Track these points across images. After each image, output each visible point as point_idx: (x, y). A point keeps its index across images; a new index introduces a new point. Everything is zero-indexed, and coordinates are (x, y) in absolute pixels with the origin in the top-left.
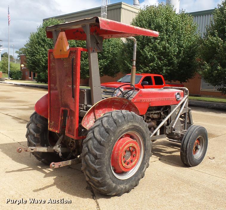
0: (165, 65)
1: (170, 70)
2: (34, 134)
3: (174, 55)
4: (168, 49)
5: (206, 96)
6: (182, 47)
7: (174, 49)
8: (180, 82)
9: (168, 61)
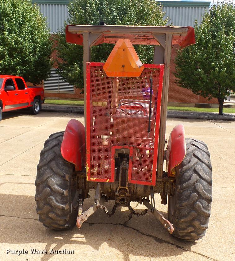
0: (18, 64)
1: (25, 70)
2: (63, 192)
3: (30, 53)
4: (21, 44)
5: (51, 98)
6: (37, 42)
7: (28, 45)
8: (33, 84)
9: (22, 58)
